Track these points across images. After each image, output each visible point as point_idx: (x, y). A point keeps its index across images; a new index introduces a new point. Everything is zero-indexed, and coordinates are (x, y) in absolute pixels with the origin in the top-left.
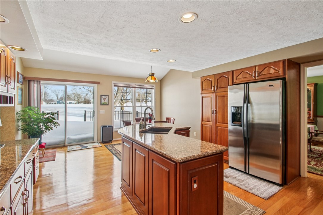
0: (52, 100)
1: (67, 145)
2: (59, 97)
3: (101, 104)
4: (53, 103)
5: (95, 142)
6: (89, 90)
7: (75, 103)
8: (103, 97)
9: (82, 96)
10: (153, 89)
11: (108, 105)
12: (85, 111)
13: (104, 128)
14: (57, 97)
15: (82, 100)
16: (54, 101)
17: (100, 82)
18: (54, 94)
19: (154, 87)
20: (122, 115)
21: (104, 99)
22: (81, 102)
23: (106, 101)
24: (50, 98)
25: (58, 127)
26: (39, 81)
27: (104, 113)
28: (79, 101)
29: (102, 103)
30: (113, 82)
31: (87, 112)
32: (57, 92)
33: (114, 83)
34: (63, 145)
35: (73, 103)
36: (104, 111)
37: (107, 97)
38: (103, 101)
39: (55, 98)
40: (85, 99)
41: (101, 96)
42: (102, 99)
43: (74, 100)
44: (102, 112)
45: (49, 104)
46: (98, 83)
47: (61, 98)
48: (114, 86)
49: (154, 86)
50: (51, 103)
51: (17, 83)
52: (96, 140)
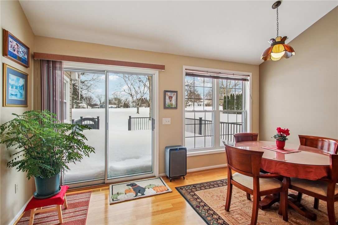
0: (96, 105)
1: (108, 181)
2: (102, 102)
3: (165, 108)
4: (96, 108)
5: (155, 177)
6: (130, 94)
7: (116, 108)
8: (169, 94)
9: (122, 100)
10: (248, 80)
11: (176, 108)
12: (130, 117)
13: (172, 152)
14: (100, 101)
15: (122, 105)
16: (98, 106)
17: (164, 66)
18: (97, 99)
19: (249, 78)
20: (198, 126)
21: (171, 98)
22: (121, 106)
23: (174, 102)
24: (94, 103)
25: (92, 154)
26: (61, 62)
27: (169, 123)
28: (119, 105)
29: (167, 106)
30: (185, 67)
31: (132, 118)
32: (100, 97)
33: (186, 69)
34: (102, 181)
35: (114, 108)
36: (169, 119)
37: (175, 93)
38: (168, 101)
39: (98, 103)
40: (124, 103)
41: (166, 92)
42: (167, 98)
43: (115, 104)
44: (167, 121)
45: (94, 108)
46: (162, 67)
47: (103, 103)
48: (187, 74)
49: (249, 76)
50: (95, 108)
51: (3, 55)
52: (156, 172)
